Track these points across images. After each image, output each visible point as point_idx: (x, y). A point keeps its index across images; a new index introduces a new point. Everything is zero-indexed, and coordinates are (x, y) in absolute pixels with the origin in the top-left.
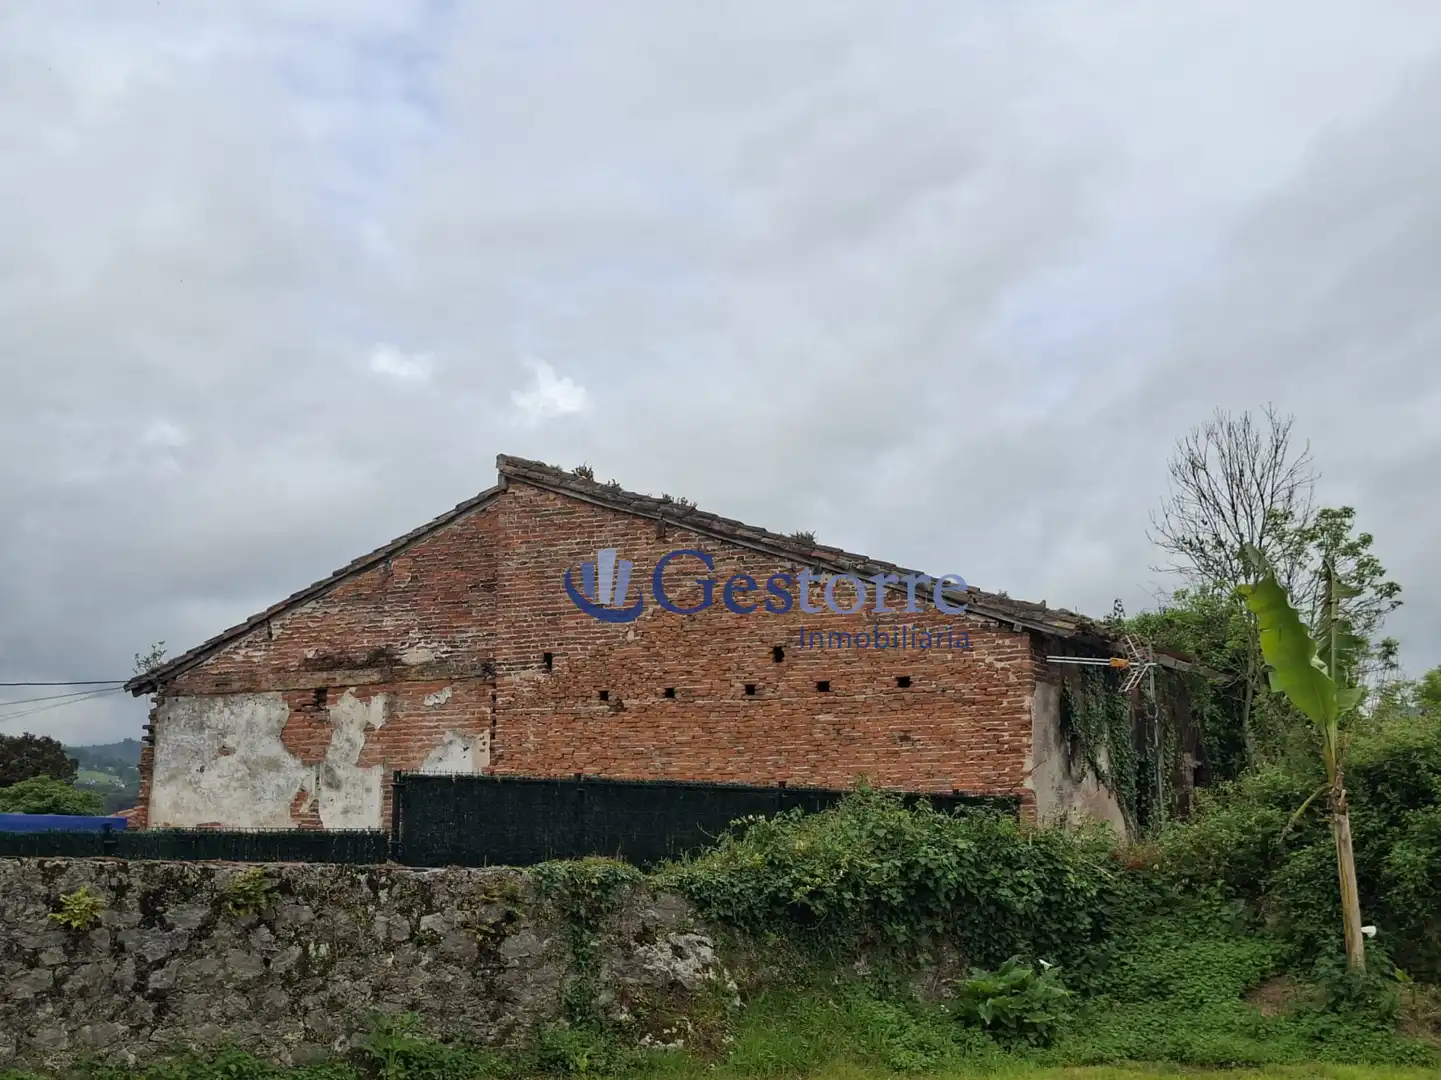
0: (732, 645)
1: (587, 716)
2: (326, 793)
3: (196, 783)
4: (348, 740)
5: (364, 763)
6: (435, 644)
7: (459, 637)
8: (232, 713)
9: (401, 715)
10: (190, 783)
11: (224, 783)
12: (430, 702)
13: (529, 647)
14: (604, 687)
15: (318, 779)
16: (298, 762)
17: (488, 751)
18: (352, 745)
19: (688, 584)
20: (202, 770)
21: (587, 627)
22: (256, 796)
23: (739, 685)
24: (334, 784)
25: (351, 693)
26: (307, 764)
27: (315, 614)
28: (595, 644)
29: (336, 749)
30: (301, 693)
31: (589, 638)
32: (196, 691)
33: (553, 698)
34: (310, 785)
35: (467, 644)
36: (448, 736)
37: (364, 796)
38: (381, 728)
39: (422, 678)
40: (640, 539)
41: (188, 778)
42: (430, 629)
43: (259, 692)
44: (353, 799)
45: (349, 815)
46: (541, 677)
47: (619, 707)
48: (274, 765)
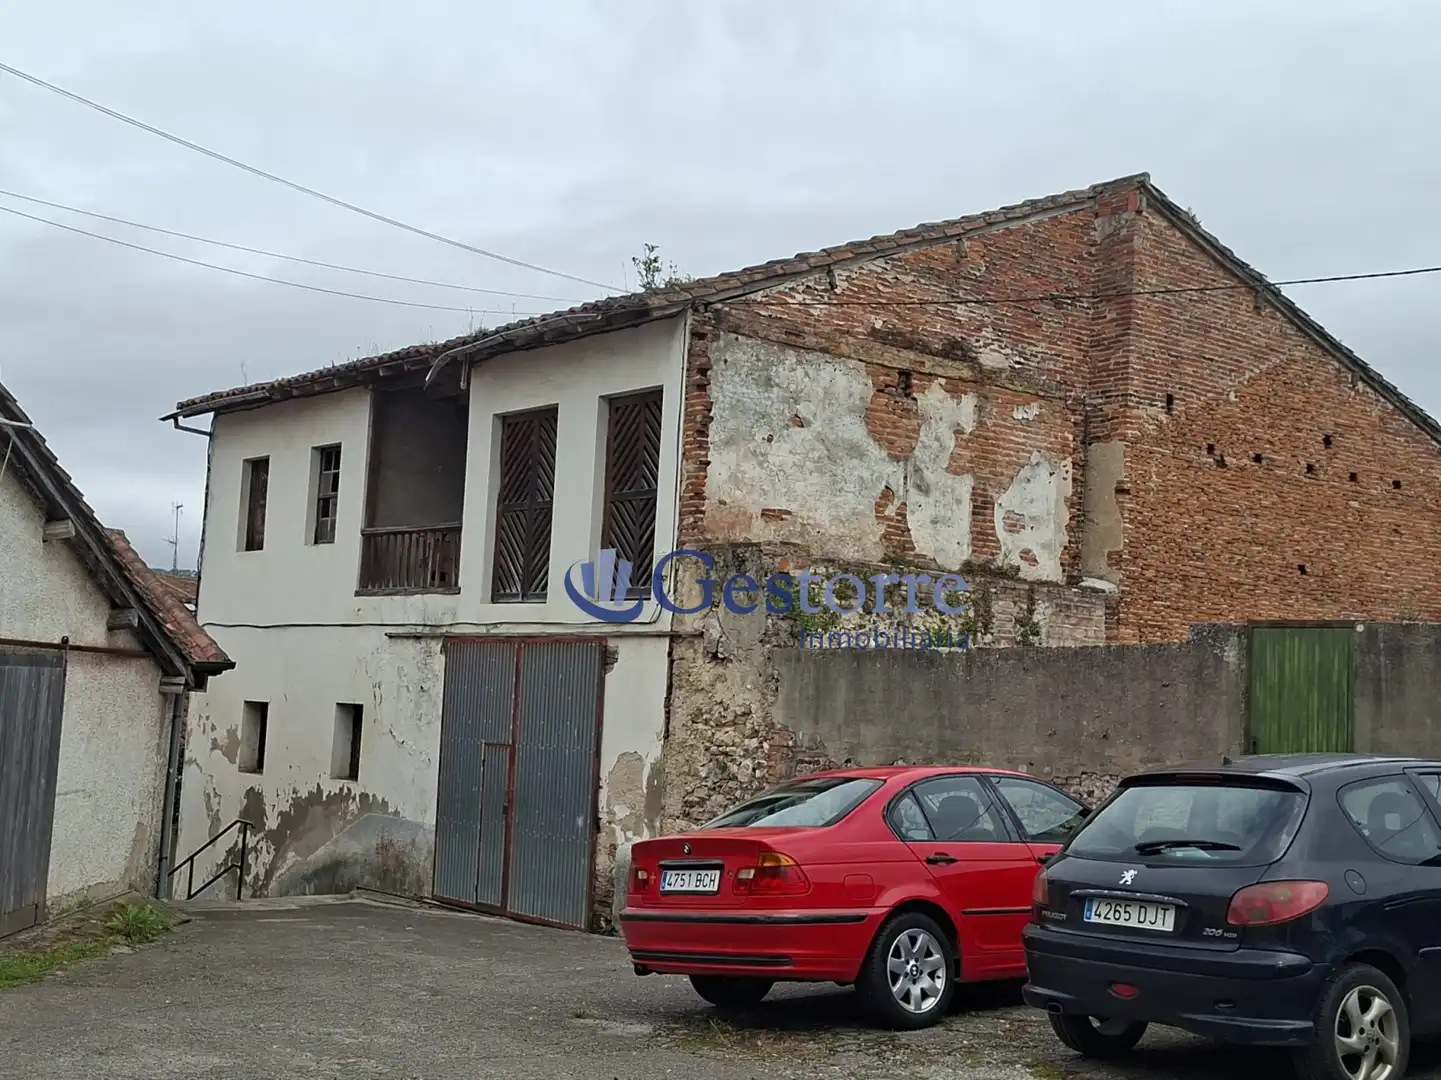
0: (1300, 425)
1: (1197, 465)
2: (914, 496)
3: (763, 455)
4: (937, 439)
5: (955, 470)
6: (1008, 351)
7: (1030, 350)
8: (807, 374)
9: (989, 423)
10: (754, 453)
11: (798, 463)
12: (1018, 415)
13: (1155, 384)
14: (1211, 441)
15: (905, 478)
16: (884, 453)
17: (1070, 481)
18: (941, 445)
19: (1274, 359)
20: (770, 440)
21: (1202, 377)
22: (836, 486)
23: (1303, 463)
24: (924, 489)
25: (940, 385)
26: (896, 459)
27: (886, 276)
28: (1206, 396)
29: (925, 447)
30: (885, 371)
31: (1203, 390)
32: (761, 334)
33: (1173, 442)
34: (897, 483)
35: (1038, 360)
36: (1035, 457)
37: (955, 507)
38: (971, 434)
39: (1011, 386)
40: (1241, 304)
41: (751, 446)
42: (1002, 332)
43: (841, 356)
44: (941, 509)
45: (938, 525)
46: (1163, 417)
47: (1221, 463)
48: (855, 451)
